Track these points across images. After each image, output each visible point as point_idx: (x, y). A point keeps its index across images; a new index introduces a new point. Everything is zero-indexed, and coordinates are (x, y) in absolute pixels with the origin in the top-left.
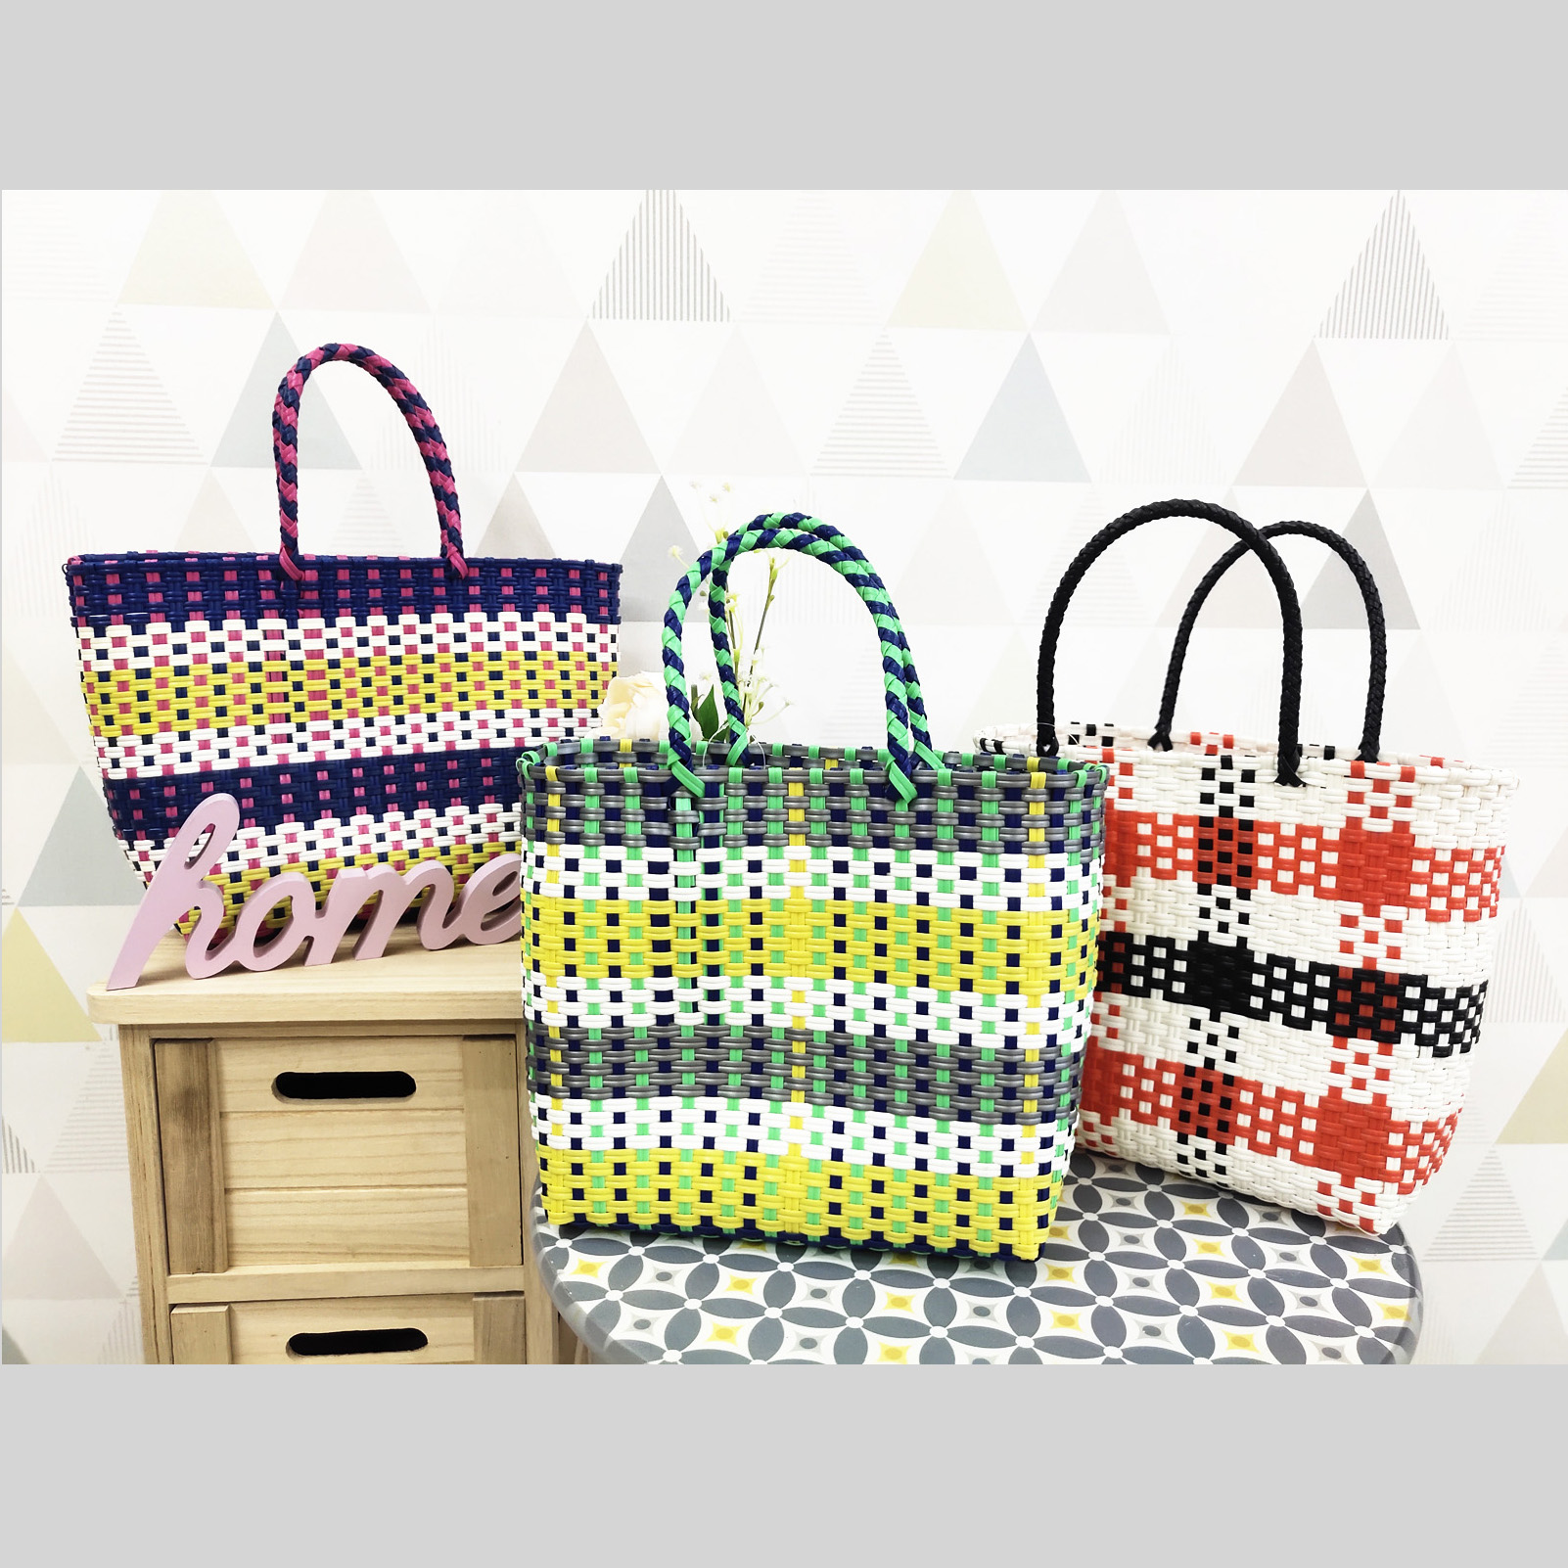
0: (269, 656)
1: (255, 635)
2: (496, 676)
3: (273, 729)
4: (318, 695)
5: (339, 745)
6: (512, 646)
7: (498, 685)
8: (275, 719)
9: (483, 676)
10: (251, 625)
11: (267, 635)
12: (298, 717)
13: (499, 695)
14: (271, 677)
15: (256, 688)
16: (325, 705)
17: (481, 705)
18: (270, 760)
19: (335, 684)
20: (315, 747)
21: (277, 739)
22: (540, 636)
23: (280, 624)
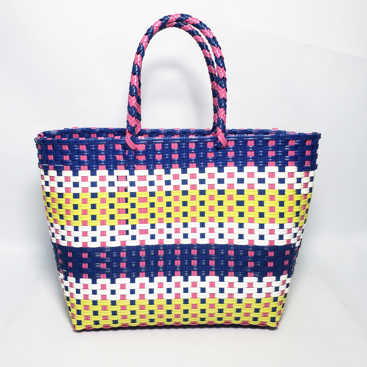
0: (119, 189)
1: (113, 178)
2: (240, 203)
3: (118, 227)
4: (144, 211)
5: (153, 237)
6: (251, 186)
7: (241, 209)
8: (120, 222)
9: (233, 203)
10: (111, 173)
11: (118, 178)
12: (132, 222)
13: (241, 214)
14: (119, 200)
15: (112, 206)
16: (147, 216)
17: (231, 220)
18: (116, 244)
19: (152, 205)
20: (140, 237)
21: (121, 233)
22: (268, 181)
23: (126, 173)
